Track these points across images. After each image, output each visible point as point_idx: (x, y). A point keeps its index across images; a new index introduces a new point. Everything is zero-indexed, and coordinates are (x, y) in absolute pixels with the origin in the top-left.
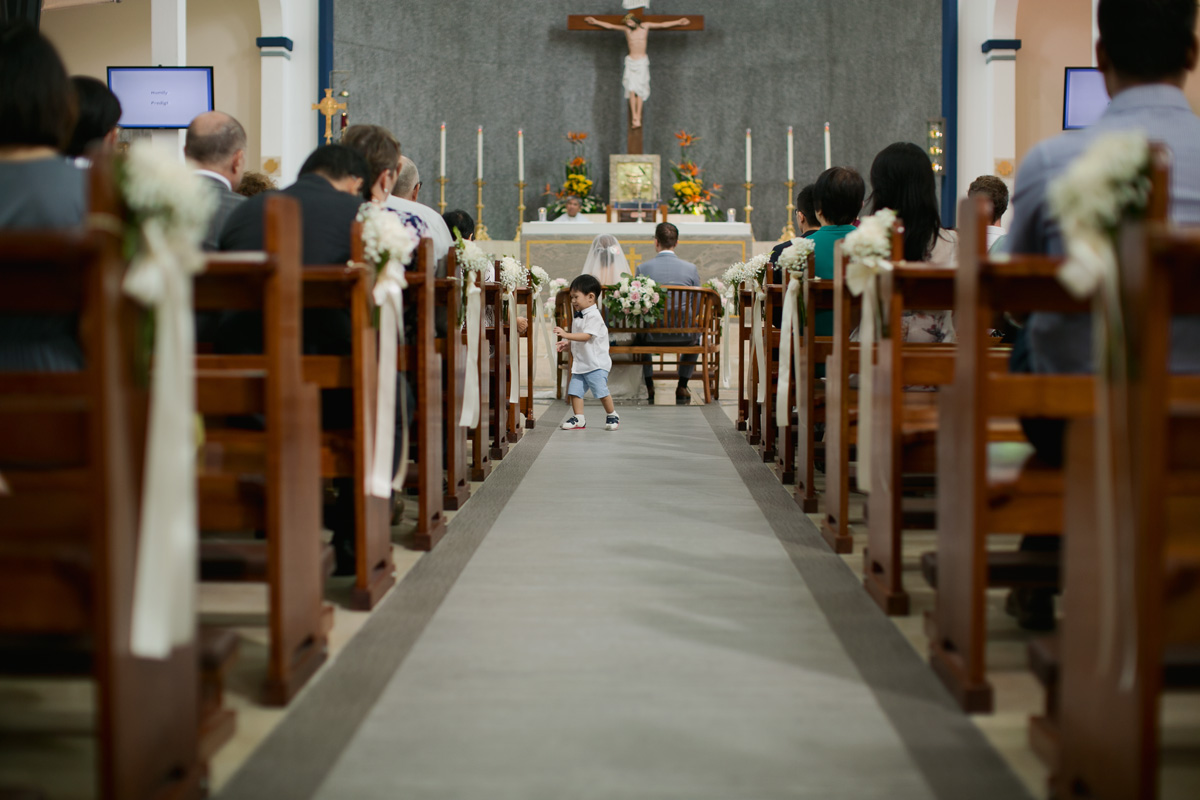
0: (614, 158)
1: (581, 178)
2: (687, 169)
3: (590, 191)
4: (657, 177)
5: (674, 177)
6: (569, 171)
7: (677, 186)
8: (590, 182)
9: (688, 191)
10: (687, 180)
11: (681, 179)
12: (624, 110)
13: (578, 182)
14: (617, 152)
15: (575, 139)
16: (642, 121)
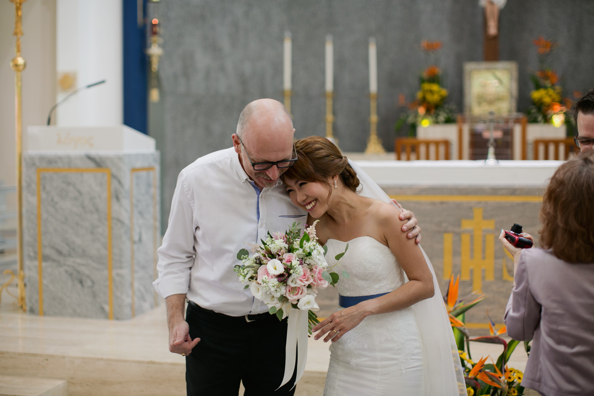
0: (469, 67)
1: (435, 87)
2: (546, 77)
3: (444, 100)
4: (514, 87)
5: (531, 85)
6: (422, 81)
7: (536, 95)
8: (444, 92)
9: (547, 100)
10: (545, 88)
11: (538, 87)
12: (479, 20)
13: (431, 92)
14: (472, 59)
15: (431, 48)
16: (499, 28)
